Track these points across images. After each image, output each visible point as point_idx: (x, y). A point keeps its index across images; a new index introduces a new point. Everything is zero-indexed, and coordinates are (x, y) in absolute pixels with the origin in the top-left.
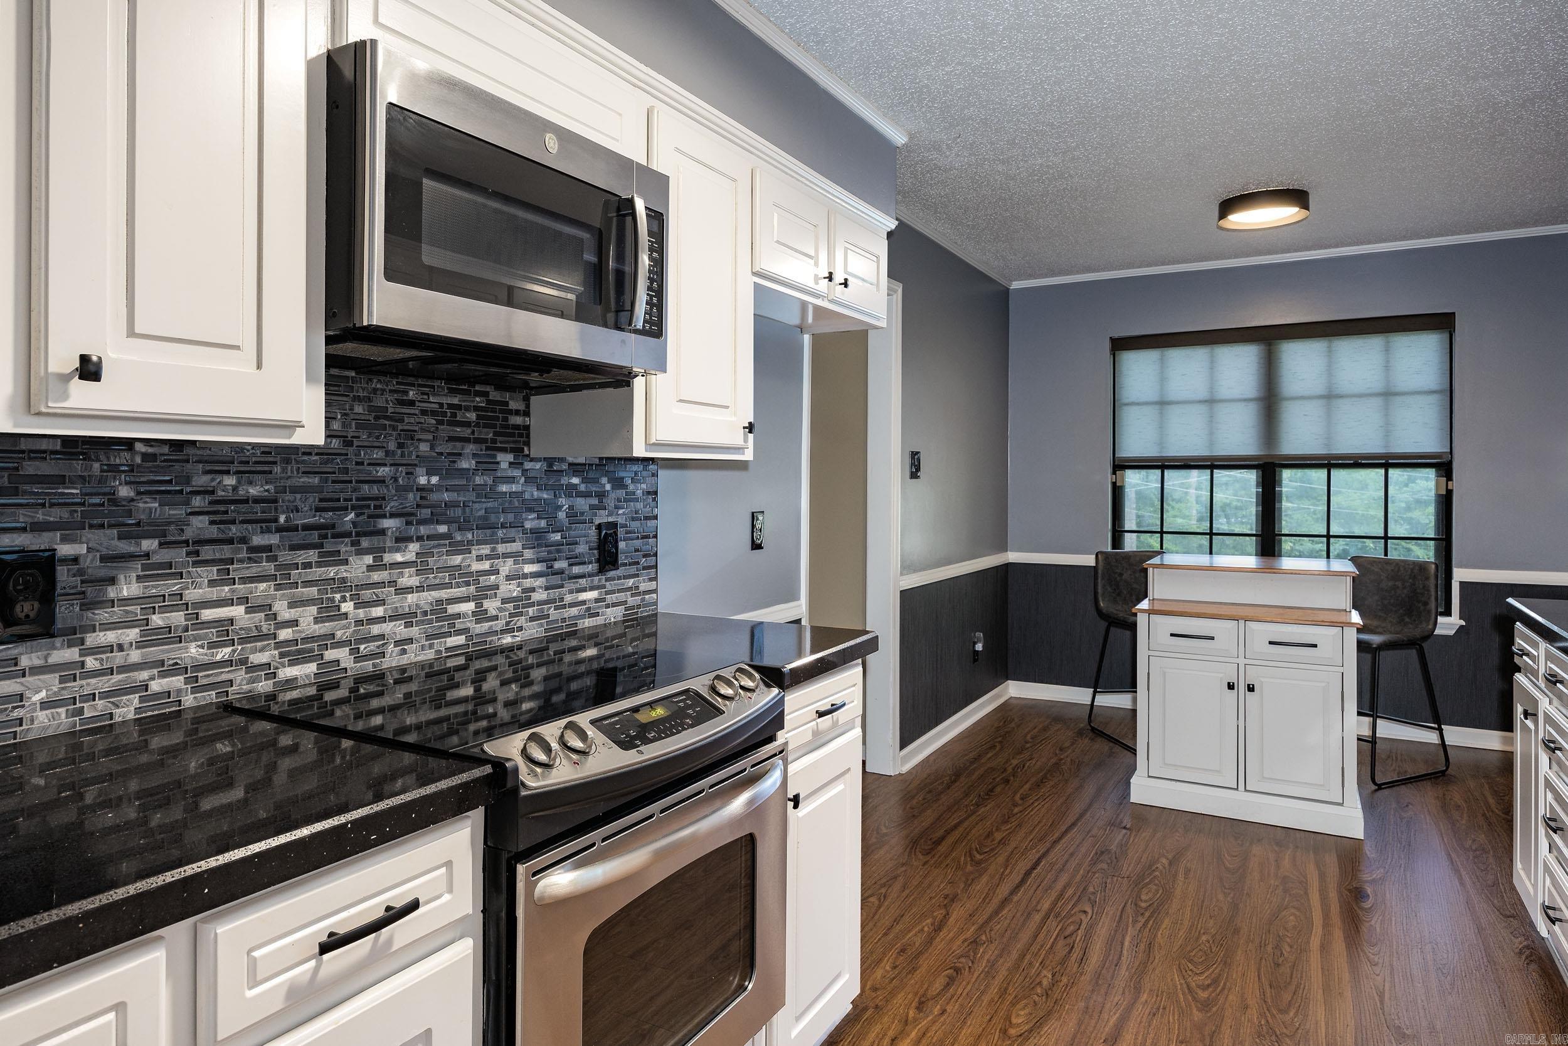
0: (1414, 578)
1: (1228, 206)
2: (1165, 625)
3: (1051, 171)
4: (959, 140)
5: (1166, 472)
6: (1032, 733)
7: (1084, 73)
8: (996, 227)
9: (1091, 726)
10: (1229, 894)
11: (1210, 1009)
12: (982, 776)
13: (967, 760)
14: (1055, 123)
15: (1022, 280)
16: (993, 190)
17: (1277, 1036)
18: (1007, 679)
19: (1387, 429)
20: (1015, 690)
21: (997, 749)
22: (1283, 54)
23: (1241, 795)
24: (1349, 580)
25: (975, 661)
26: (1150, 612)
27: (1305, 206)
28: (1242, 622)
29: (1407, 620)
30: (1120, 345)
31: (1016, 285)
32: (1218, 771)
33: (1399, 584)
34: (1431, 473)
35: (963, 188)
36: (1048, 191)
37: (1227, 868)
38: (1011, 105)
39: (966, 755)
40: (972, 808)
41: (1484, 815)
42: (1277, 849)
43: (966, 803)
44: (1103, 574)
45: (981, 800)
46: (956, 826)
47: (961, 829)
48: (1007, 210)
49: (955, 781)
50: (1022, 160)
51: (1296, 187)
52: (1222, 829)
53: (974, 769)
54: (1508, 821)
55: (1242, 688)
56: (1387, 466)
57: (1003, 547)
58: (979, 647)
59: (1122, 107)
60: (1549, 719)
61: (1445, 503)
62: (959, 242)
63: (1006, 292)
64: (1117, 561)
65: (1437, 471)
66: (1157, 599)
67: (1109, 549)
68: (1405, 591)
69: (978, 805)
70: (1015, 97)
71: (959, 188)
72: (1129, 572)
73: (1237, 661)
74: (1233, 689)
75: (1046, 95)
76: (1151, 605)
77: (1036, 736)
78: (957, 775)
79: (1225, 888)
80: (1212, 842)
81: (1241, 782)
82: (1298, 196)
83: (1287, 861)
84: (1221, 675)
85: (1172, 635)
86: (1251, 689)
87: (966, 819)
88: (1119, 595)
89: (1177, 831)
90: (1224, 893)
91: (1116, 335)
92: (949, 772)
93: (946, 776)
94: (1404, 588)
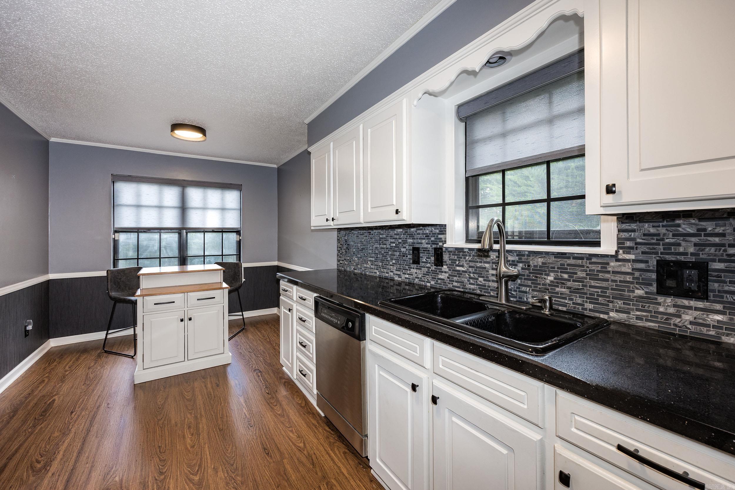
0: (235, 268)
1: (175, 126)
2: (151, 300)
3: (88, 76)
4: (18, 23)
5: (140, 234)
6: (69, 364)
7: (120, 17)
8: (43, 100)
9: (104, 350)
10: (192, 412)
11: (202, 485)
12: (36, 404)
13: (23, 397)
14: (96, 44)
15: (58, 138)
16: (44, 74)
17: (234, 479)
18: (49, 339)
19: (223, 220)
20: (54, 343)
21: (46, 382)
22: (219, 60)
23: (187, 363)
24: (222, 271)
25: (26, 336)
26: (143, 296)
27: (205, 135)
28: (186, 294)
29: (233, 282)
30: (116, 178)
31: (53, 140)
32: (177, 356)
33: (230, 270)
34: (235, 234)
35: (18, 63)
36: (84, 88)
37: (187, 400)
38: (66, 15)
39: (22, 394)
40: (30, 430)
41: (259, 340)
42: (203, 380)
43: (24, 429)
44: (111, 279)
45: (36, 421)
46: (16, 451)
47: (21, 451)
48: (52, 91)
49: (13, 416)
50: (68, 60)
51: (202, 127)
52: (180, 381)
53: (29, 402)
54: (266, 339)
55: (186, 319)
56: (222, 232)
57: (46, 272)
58: (30, 328)
59: (138, 52)
60: (297, 310)
61: (239, 243)
62: (13, 102)
63: (48, 141)
64: (118, 273)
65: (236, 234)
66: (144, 289)
67: (112, 269)
68: (232, 272)
69: (34, 426)
70: (70, 10)
71: (15, 62)
72: (124, 277)
73: (184, 309)
74: (183, 321)
75: (93, 20)
76: (142, 292)
77: (72, 366)
78: (15, 411)
79: (189, 410)
80: (177, 388)
81: (186, 357)
82: (202, 130)
83: (209, 384)
84: (177, 317)
85: (155, 304)
86: (190, 319)
87: (26, 440)
88: (119, 288)
89: (161, 390)
90: (190, 413)
91: (115, 173)
92: (7, 411)
93: (5, 415)
94: (232, 271)
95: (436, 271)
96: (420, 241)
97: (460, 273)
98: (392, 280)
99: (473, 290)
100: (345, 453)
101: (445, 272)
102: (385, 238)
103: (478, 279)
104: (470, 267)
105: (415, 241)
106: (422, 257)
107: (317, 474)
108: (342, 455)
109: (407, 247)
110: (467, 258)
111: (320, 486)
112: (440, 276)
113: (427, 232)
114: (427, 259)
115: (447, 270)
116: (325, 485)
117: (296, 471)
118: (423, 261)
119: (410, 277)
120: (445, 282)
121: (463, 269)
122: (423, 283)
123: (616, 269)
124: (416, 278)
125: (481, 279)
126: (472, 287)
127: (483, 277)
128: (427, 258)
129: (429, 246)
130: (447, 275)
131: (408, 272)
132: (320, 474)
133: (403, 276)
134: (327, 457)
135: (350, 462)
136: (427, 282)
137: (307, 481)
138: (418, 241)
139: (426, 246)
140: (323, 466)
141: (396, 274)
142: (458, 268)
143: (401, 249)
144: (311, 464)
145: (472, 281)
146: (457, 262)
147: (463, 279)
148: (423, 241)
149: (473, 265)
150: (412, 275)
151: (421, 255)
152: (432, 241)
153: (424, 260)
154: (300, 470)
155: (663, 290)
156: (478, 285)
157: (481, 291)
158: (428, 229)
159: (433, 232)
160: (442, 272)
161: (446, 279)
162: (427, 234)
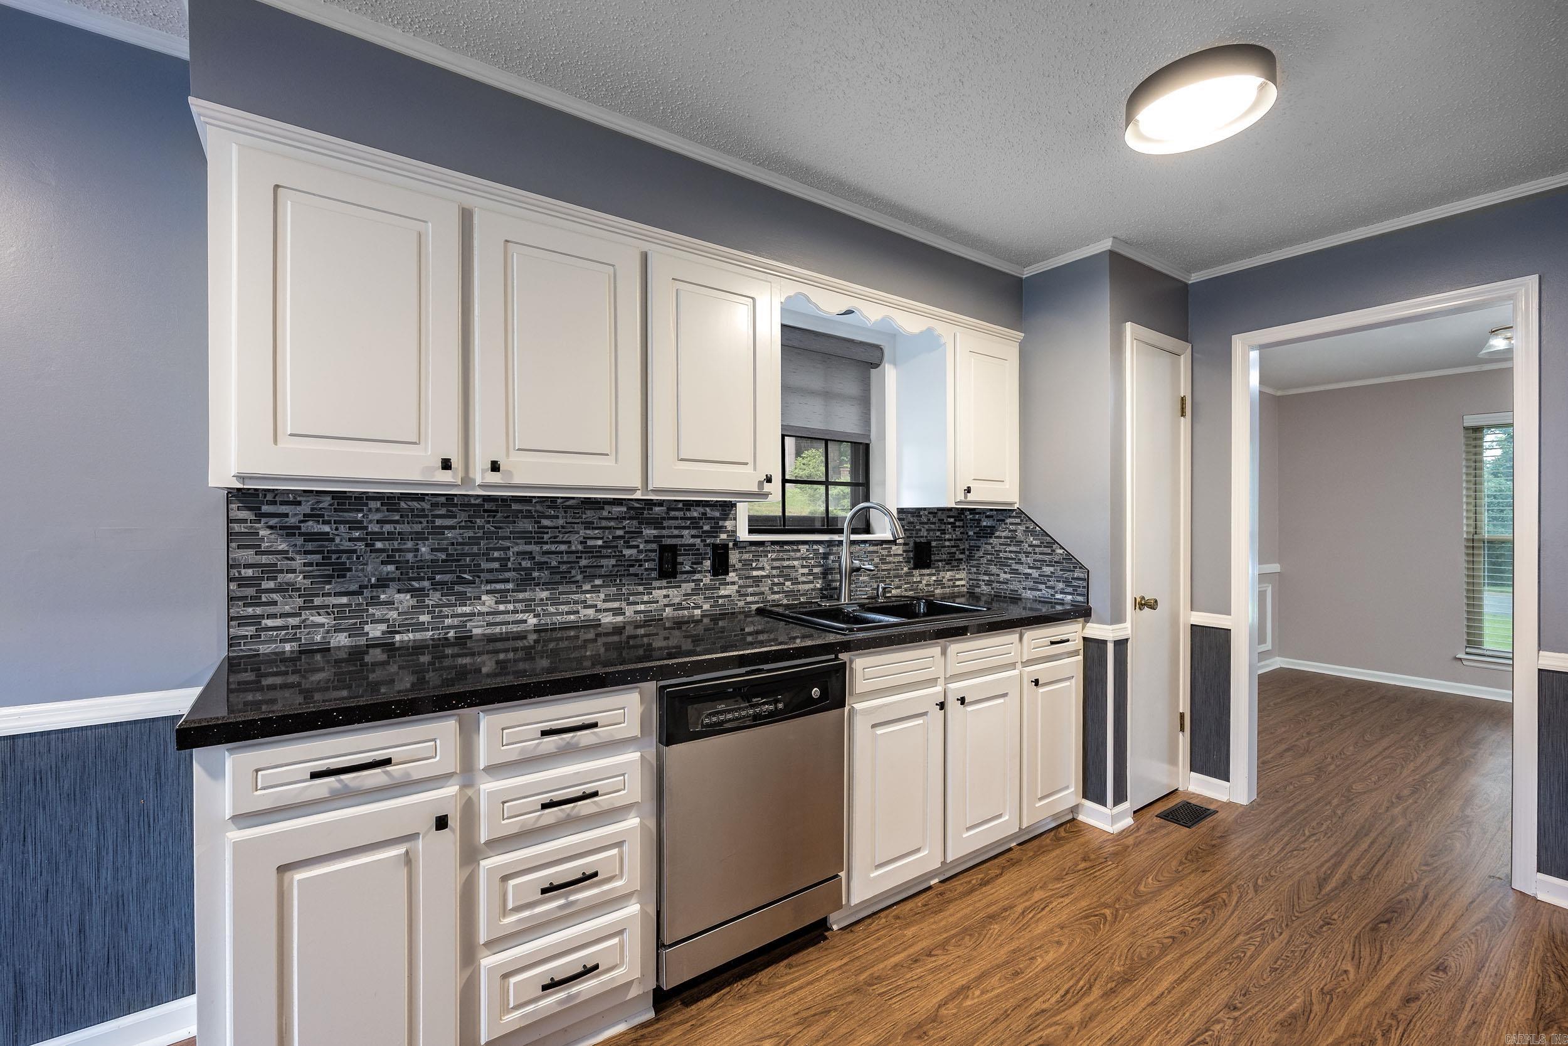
95: (715, 584)
96: (676, 532)
97: (757, 581)
98: (595, 625)
99: (779, 600)
100: (790, 966)
101: (733, 583)
102: (563, 527)
103: (784, 584)
104: (773, 568)
105: (665, 532)
106: (682, 564)
107: (851, 1002)
108: (793, 970)
109: (641, 547)
110: (769, 555)
111: (879, 995)
112: (723, 592)
113: (695, 514)
114: (695, 566)
115: (736, 579)
116: (875, 987)
117: (850, 1038)
118: (684, 569)
119: (650, 609)
120: (732, 600)
121: (764, 574)
122: (686, 612)
123: (896, 553)
124: (666, 606)
125: (788, 583)
126: (776, 597)
127: (791, 580)
128: (693, 563)
129: (698, 541)
130: (736, 587)
131: (646, 598)
132: (849, 998)
133: (629, 611)
134: (801, 993)
135: (813, 957)
136: (694, 608)
137: (872, 1015)
138: (672, 532)
139: (692, 541)
140: (828, 996)
141: (606, 610)
142: (755, 573)
143: (622, 552)
144: (826, 1016)
145: (776, 589)
146: (754, 565)
147: (763, 589)
148: (686, 532)
149: (778, 565)
150: (658, 602)
151: (680, 559)
152: (704, 532)
153: (688, 568)
154: (845, 1031)
155: (916, 567)
156: (784, 592)
157: (788, 600)
158: (696, 511)
159: (708, 516)
160: (728, 584)
161: (734, 594)
162: (695, 518)
